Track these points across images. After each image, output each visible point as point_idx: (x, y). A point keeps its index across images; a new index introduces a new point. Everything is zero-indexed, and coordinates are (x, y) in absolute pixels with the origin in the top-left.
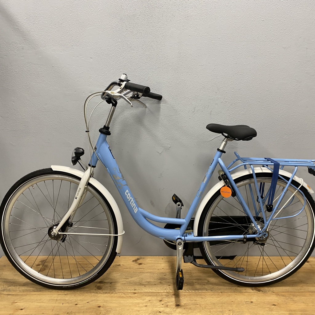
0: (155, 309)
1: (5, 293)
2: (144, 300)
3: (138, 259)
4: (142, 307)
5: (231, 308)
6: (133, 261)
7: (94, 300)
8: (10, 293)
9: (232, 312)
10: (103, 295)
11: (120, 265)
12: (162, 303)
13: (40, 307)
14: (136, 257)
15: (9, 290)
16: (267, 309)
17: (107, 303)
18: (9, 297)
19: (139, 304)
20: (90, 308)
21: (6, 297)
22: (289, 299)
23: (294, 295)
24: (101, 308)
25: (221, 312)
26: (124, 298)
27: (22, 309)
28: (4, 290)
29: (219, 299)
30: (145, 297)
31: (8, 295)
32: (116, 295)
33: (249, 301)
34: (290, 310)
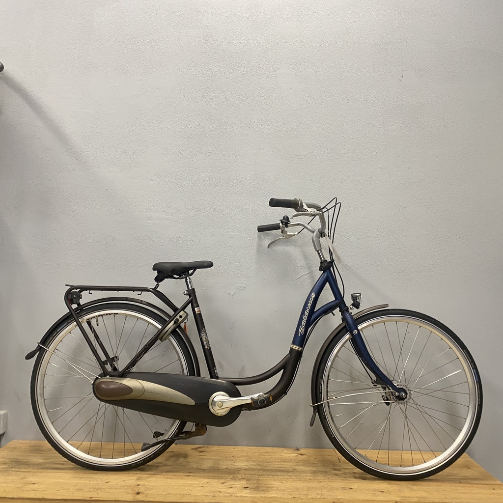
0: (213, 489)
1: (13, 469)
2: (200, 481)
3: (199, 448)
4: (196, 487)
5: (320, 492)
6: (192, 449)
7: (133, 479)
8: (21, 470)
9: (320, 495)
10: (145, 476)
11: (173, 452)
12: (225, 485)
13: (58, 482)
14: (197, 446)
15: (20, 468)
16: (371, 495)
17: (149, 482)
18: (19, 473)
19: (193, 484)
20: (126, 486)
21: (14, 473)
22: (405, 488)
24: (140, 486)
25: (305, 495)
26: (174, 479)
27: (34, 484)
28: (12, 468)
29: (305, 484)
30: (202, 479)
31: (17, 471)
32: (162, 476)
33: (348, 487)
34: (403, 497)
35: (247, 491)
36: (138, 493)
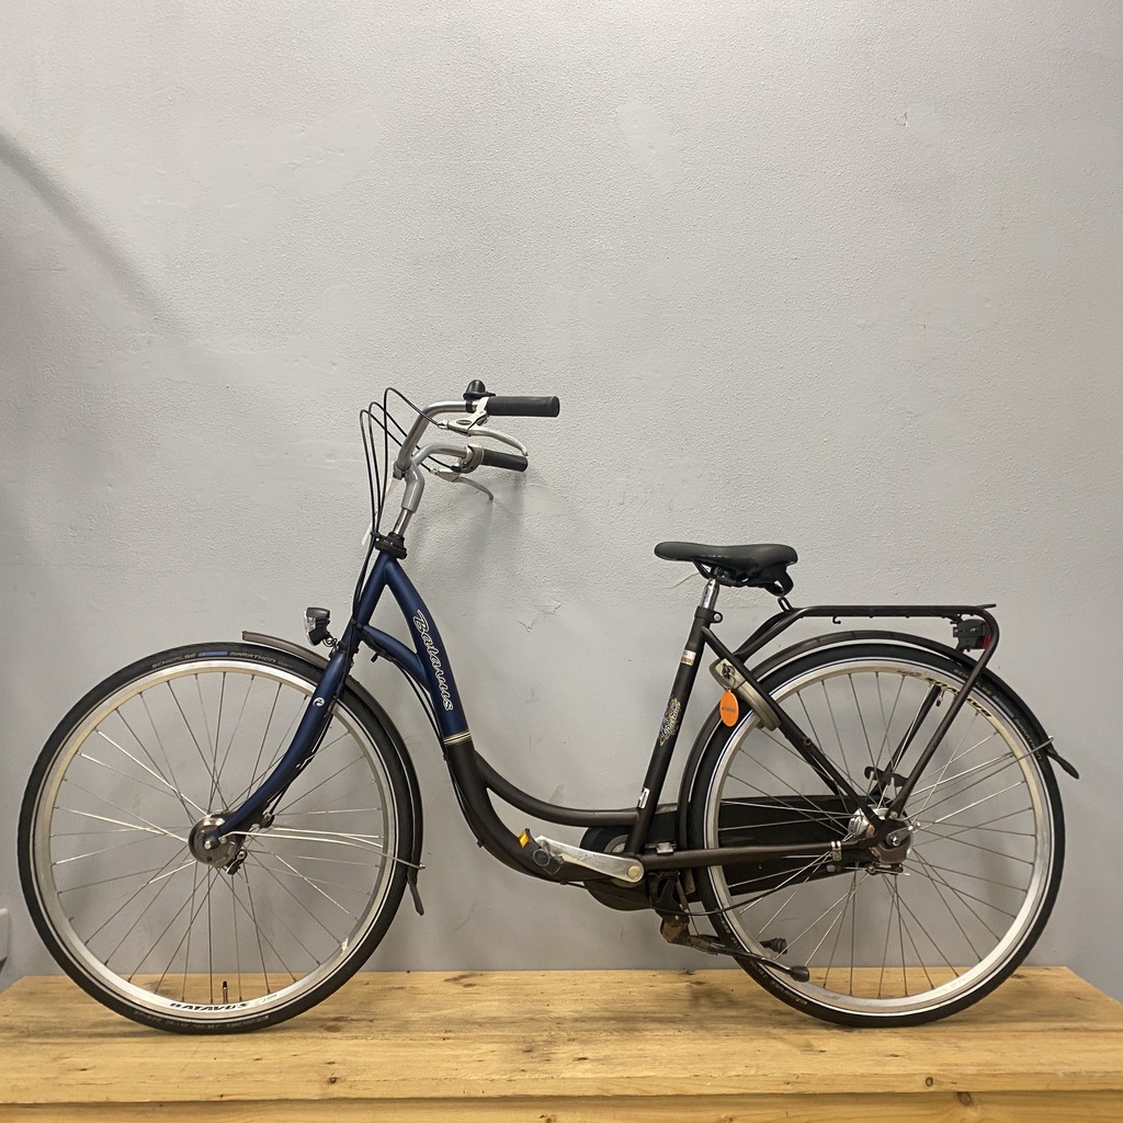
2: (474, 1050)
3: (463, 977)
4: (465, 1062)
5: (752, 1063)
6: (447, 980)
7: (317, 1051)
10: (344, 1042)
11: (402, 988)
12: (534, 1054)
13: (140, 1064)
14: (457, 974)
16: (870, 1063)
17: (355, 1056)
18: (44, 1047)
19: (457, 1056)
20: (301, 1066)
21: (36, 1047)
22: (945, 1045)
23: (961, 1038)
24: (335, 1066)
26: (413, 1046)
27: (85, 1070)
29: (716, 1047)
30: (478, 1046)
31: (41, 1044)
32: (385, 1042)
34: (942, 1065)
35: (586, 1065)
36: (333, 1081)
